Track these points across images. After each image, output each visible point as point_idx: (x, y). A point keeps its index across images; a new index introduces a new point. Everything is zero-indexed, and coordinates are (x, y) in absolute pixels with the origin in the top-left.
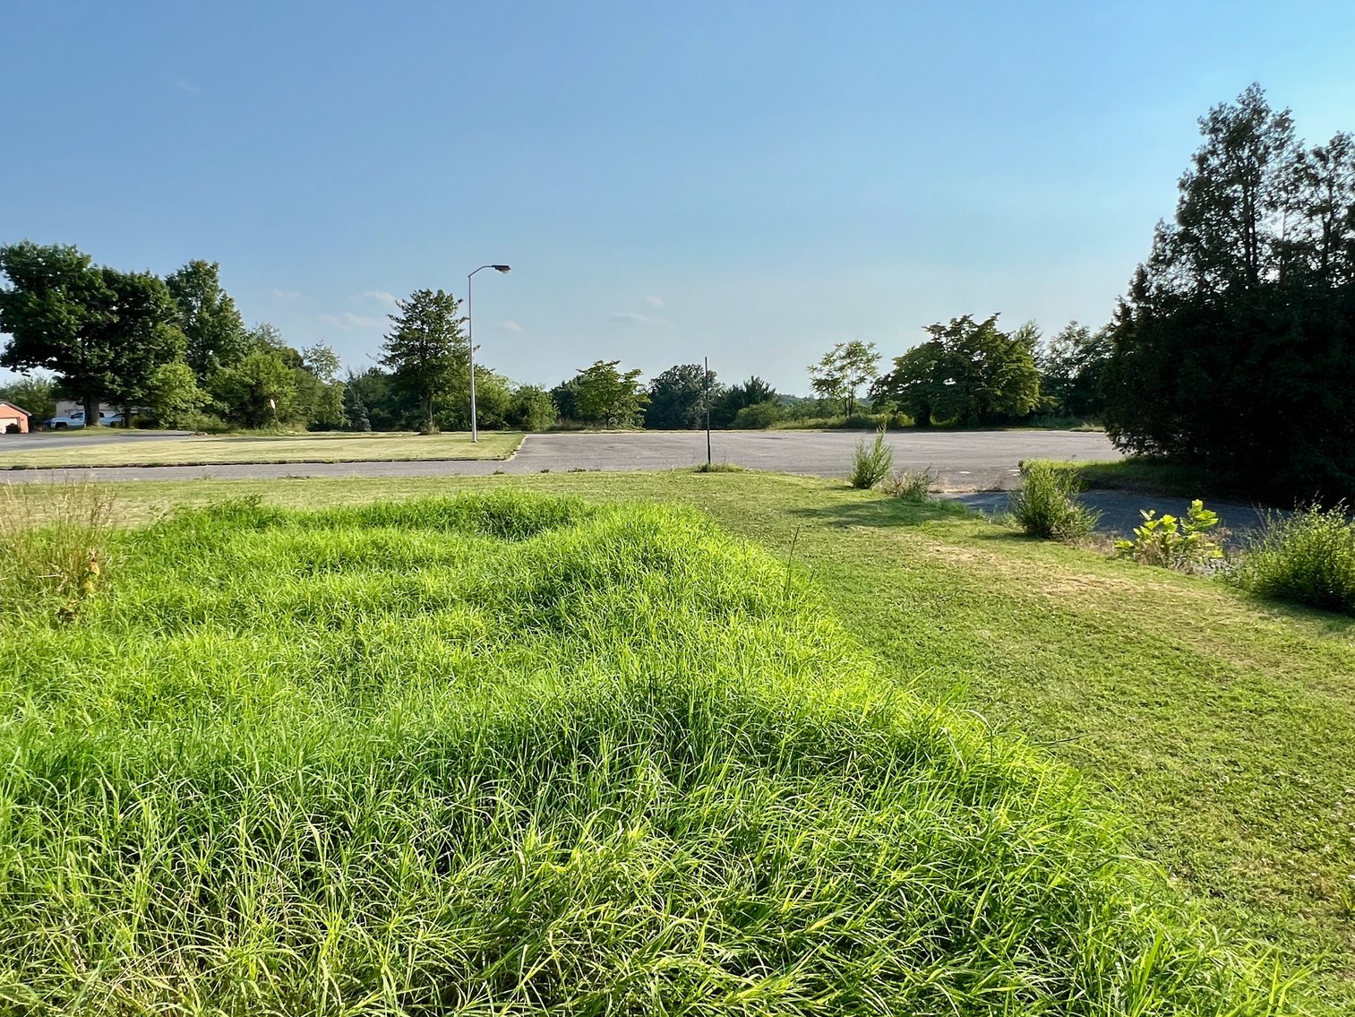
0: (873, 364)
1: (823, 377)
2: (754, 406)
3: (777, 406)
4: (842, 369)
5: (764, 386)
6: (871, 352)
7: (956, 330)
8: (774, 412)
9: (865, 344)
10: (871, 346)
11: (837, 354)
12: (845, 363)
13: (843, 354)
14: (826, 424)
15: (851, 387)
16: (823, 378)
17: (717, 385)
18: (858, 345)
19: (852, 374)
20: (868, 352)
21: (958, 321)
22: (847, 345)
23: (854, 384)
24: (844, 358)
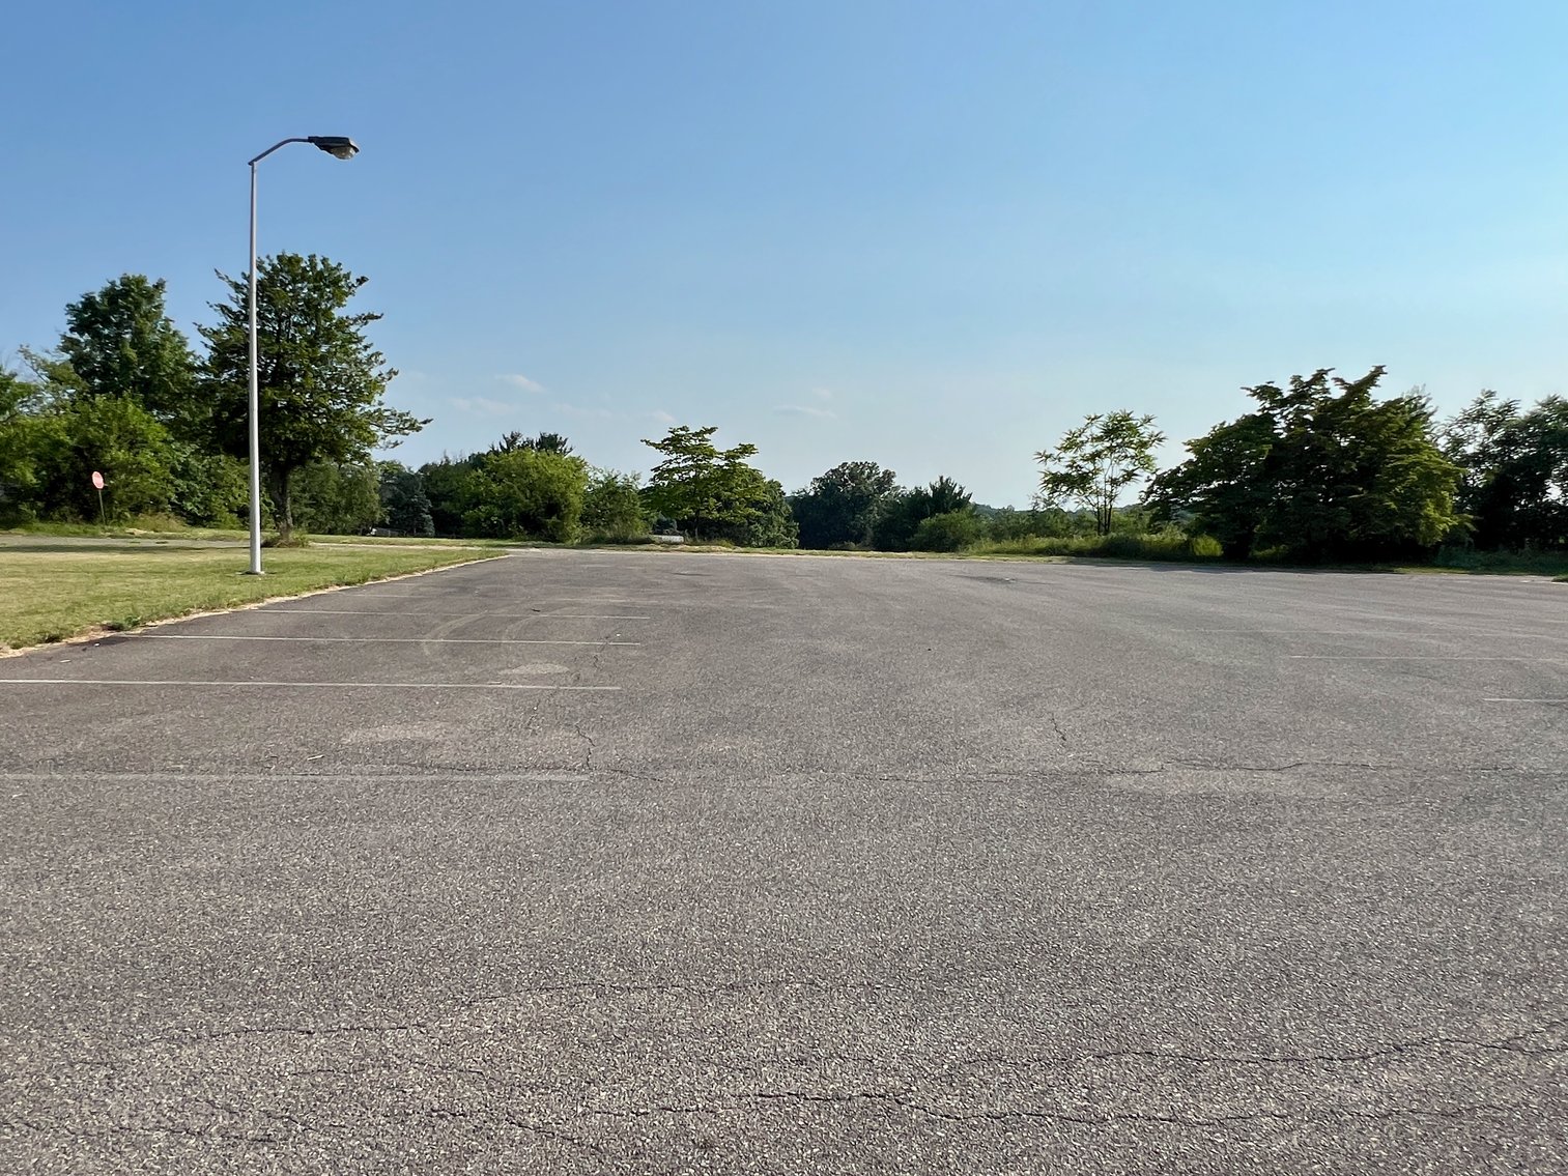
0: (1148, 452)
1: (1061, 469)
2: (942, 516)
3: (972, 517)
4: (1093, 457)
5: (957, 490)
6: (1146, 432)
7: (1301, 394)
8: (970, 525)
9: (1137, 417)
10: (1148, 420)
11: (1088, 433)
12: (1100, 448)
13: (1098, 432)
14: (1066, 547)
15: (1109, 488)
16: (1064, 471)
17: (897, 488)
18: (1126, 418)
19: (1110, 468)
20: (1141, 430)
21: (1306, 378)
22: (1104, 419)
23: (1114, 482)
24: (1100, 439)
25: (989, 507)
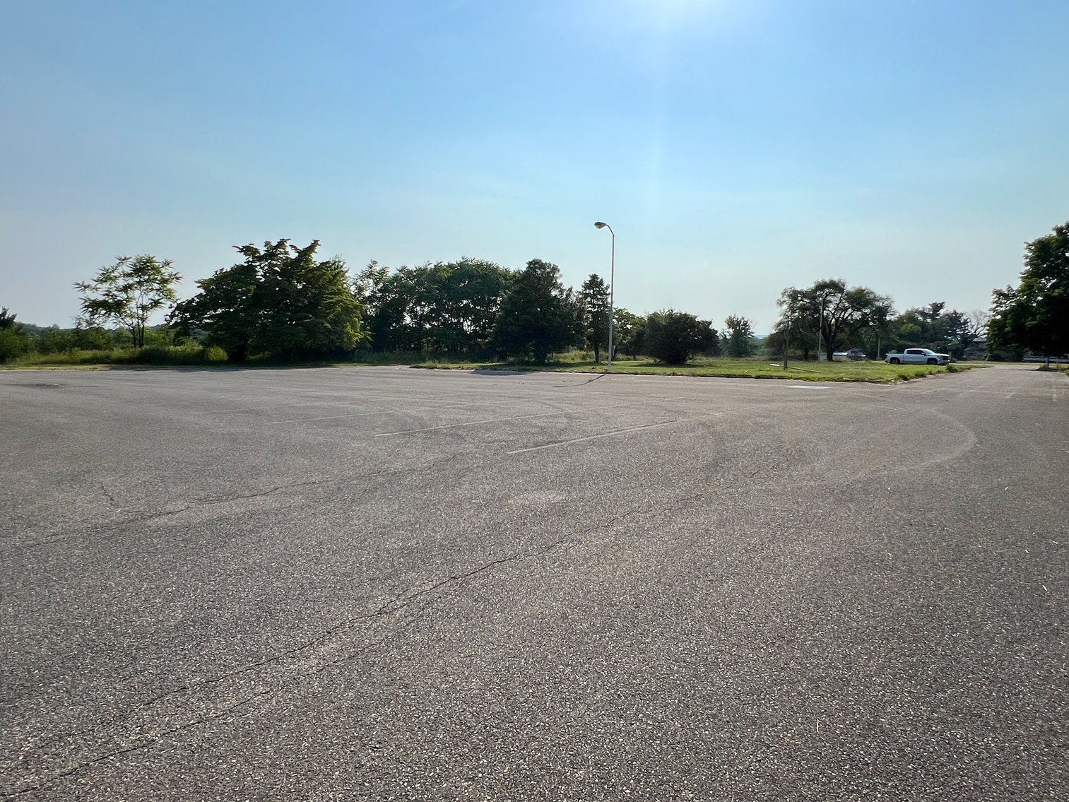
0: (169, 286)
1: (99, 296)
3: (19, 334)
4: (126, 289)
6: (166, 272)
7: (271, 254)
8: (17, 341)
9: (158, 261)
10: (167, 264)
11: (120, 270)
12: (131, 282)
13: (129, 270)
14: (108, 357)
15: (140, 312)
16: (101, 298)
18: (150, 261)
19: (139, 297)
20: (163, 270)
21: (274, 244)
22: (132, 260)
23: (144, 308)
24: (129, 275)
25: (34, 326)
